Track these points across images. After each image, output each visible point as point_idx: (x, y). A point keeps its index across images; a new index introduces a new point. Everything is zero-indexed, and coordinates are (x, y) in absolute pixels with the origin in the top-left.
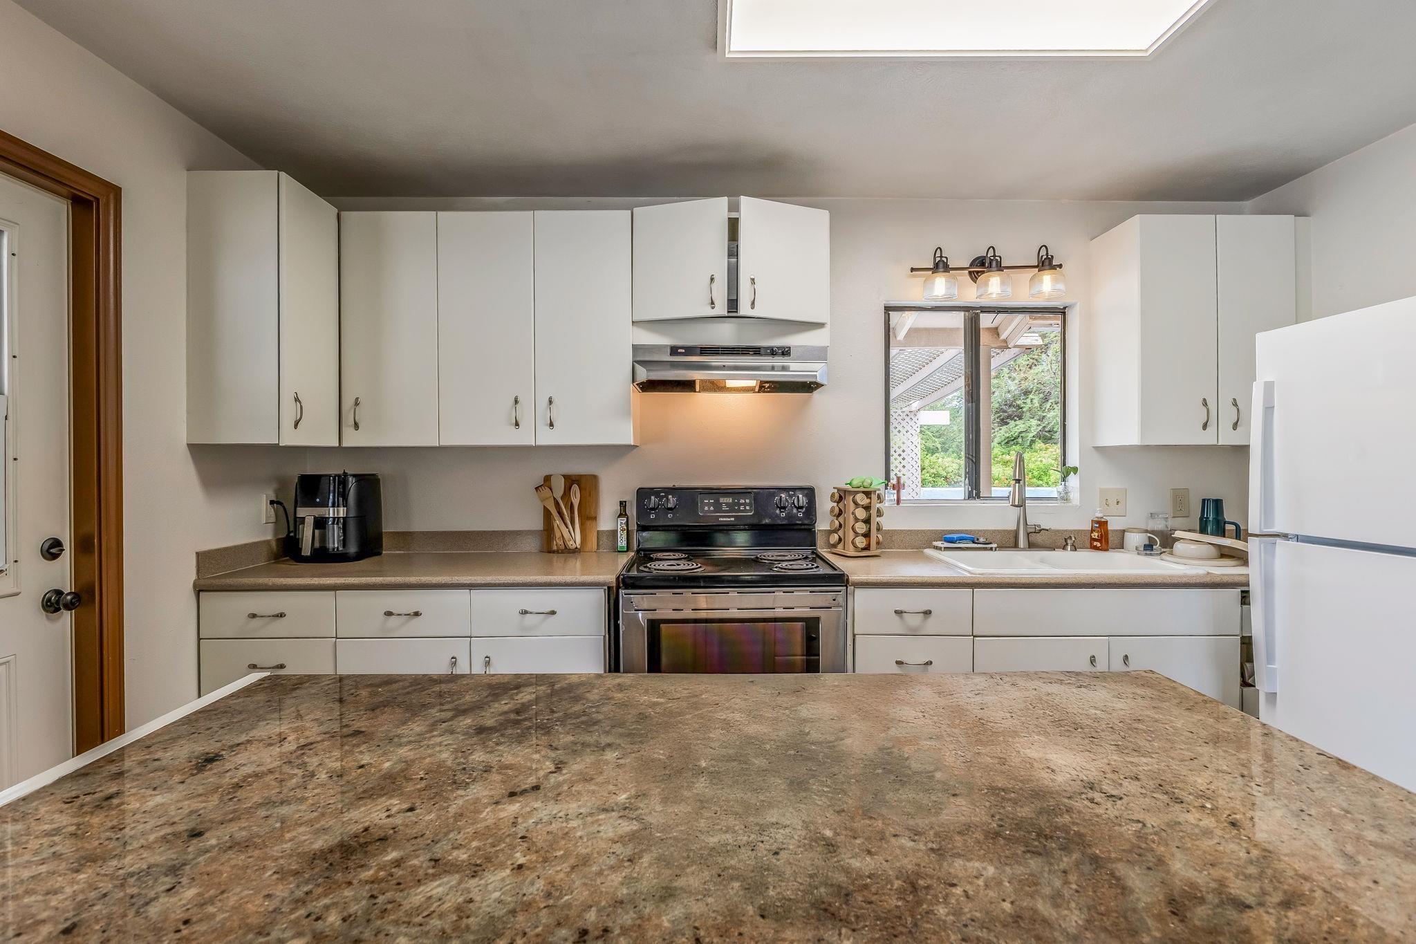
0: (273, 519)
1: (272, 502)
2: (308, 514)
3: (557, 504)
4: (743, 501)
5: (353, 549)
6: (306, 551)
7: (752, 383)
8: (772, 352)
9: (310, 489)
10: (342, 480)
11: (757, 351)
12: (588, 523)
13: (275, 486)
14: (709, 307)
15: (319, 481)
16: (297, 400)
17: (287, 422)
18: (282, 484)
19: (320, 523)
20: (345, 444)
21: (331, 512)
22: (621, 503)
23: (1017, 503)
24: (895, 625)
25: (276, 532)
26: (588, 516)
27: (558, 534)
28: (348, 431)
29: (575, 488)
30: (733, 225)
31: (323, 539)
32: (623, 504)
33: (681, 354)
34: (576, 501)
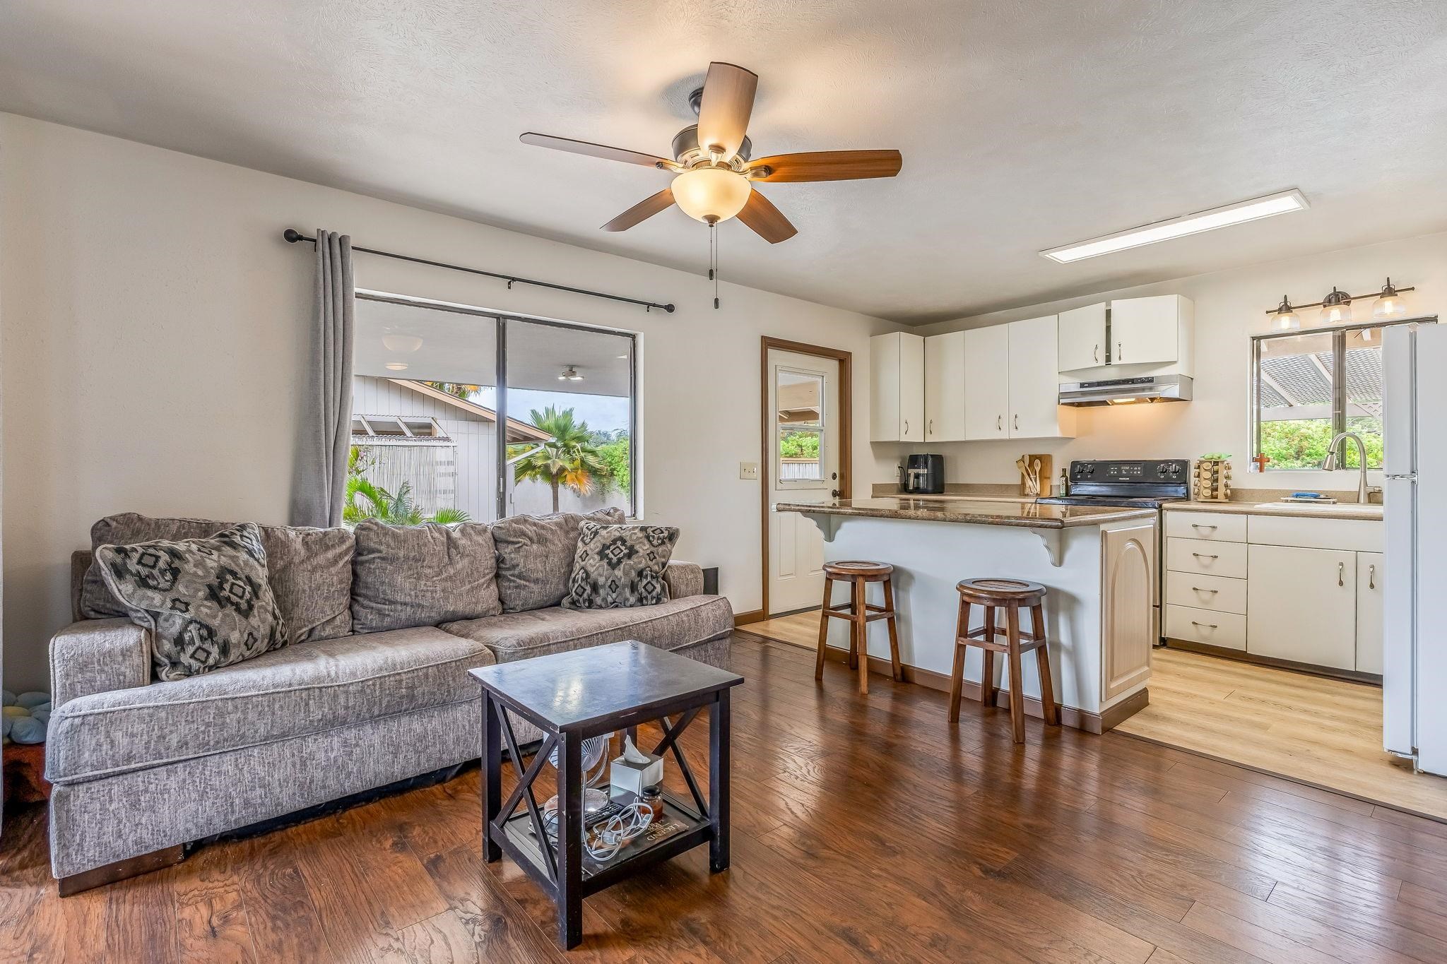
0: (899, 475)
1: (899, 467)
2: (912, 472)
3: (1027, 470)
4: (1136, 468)
5: (930, 488)
6: (911, 488)
7: (1133, 400)
8: (1142, 381)
9: (914, 461)
10: (926, 457)
11: (1133, 381)
12: (1045, 480)
13: (900, 460)
14: (1095, 362)
15: (917, 458)
16: (906, 422)
17: (903, 432)
18: (903, 459)
19: (917, 476)
20: (926, 441)
21: (921, 471)
22: (1063, 470)
23: (1326, 468)
24: (1193, 533)
25: (901, 481)
26: (1044, 477)
27: (1027, 486)
28: (928, 434)
29: (1037, 461)
30: (1108, 313)
31: (918, 483)
32: (1064, 470)
33: (1086, 387)
34: (1038, 469)
